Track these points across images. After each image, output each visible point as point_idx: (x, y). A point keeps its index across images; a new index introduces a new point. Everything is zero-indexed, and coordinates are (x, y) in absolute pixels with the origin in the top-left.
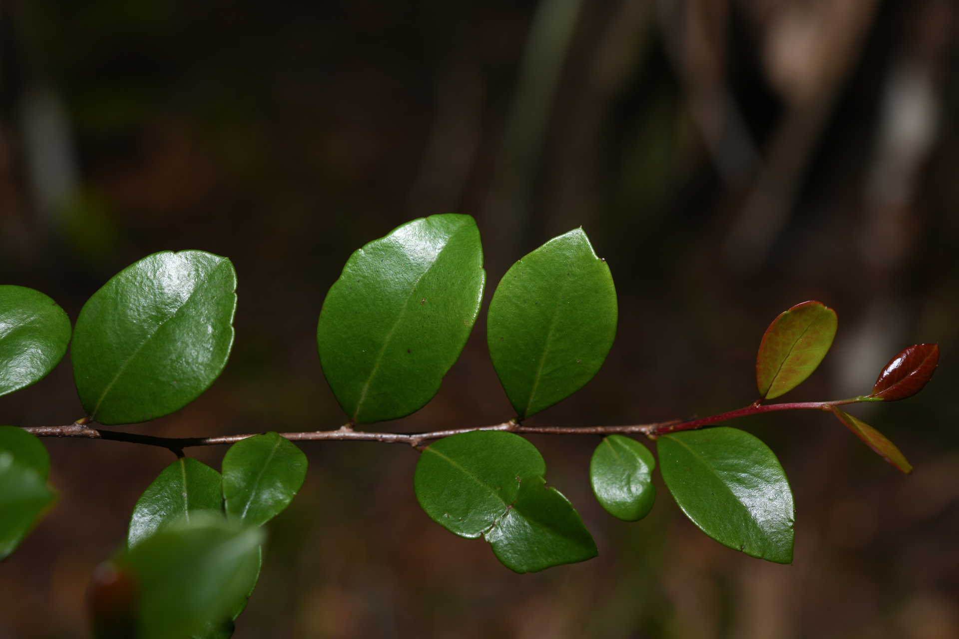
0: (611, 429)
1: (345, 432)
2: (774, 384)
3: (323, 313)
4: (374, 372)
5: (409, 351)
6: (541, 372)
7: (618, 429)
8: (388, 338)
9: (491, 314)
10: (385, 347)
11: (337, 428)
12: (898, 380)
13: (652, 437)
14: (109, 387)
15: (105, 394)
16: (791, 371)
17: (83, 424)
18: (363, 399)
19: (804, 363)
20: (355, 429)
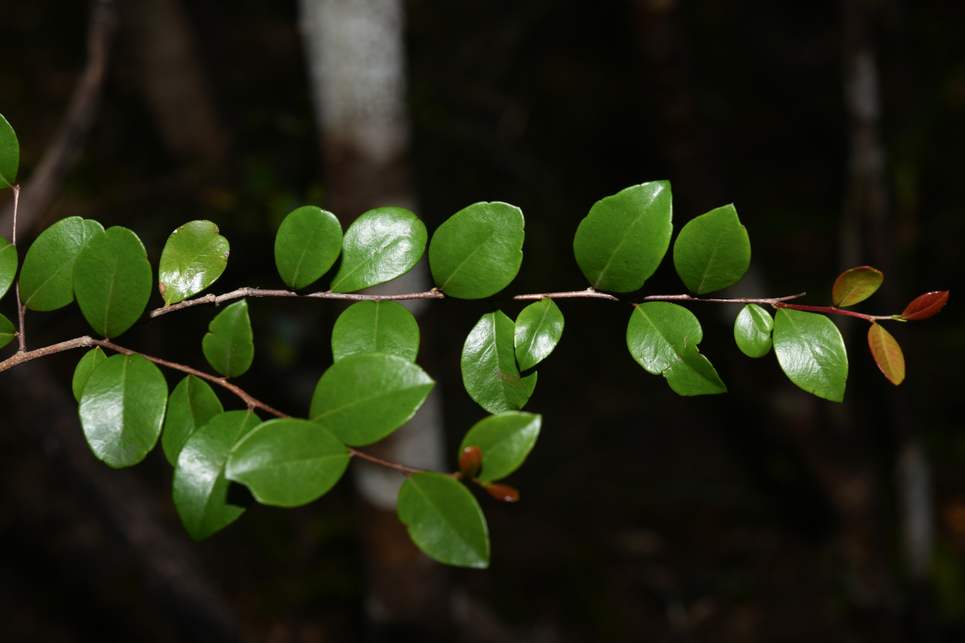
0: (750, 300)
1: (589, 292)
2: (844, 300)
3: (577, 234)
4: (607, 267)
5: (626, 262)
6: (705, 276)
7: (754, 301)
8: (615, 251)
9: (676, 247)
10: (613, 256)
11: (585, 289)
12: (918, 311)
13: (775, 307)
14: (451, 277)
15: (449, 280)
16: (854, 295)
17: (435, 291)
18: (600, 279)
19: (863, 292)
20: (597, 291)
